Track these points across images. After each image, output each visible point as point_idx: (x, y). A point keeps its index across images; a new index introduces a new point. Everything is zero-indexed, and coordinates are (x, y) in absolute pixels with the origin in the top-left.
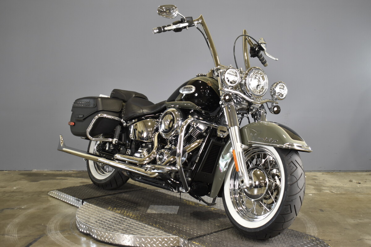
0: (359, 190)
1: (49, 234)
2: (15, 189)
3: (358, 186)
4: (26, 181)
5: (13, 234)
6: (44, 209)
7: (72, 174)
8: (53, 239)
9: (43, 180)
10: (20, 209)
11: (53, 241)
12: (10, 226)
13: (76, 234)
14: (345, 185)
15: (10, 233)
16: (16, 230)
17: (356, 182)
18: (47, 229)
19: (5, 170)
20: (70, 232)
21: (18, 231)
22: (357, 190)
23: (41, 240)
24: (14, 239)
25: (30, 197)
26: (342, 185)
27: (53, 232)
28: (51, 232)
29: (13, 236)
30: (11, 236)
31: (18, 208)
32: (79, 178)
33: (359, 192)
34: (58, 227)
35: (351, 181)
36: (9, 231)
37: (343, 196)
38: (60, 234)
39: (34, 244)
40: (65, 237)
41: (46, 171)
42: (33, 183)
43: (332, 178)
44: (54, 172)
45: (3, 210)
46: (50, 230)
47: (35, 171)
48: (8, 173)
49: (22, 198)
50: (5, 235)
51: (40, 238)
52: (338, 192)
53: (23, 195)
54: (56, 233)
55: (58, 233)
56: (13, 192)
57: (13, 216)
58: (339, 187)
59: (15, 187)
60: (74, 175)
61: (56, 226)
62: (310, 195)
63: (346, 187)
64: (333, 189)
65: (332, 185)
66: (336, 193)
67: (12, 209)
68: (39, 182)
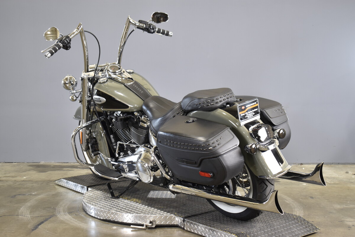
0: (353, 181)
1: (58, 215)
2: (25, 179)
3: (353, 177)
4: (35, 172)
5: (26, 215)
6: (53, 195)
7: (78, 166)
8: (62, 219)
9: (50, 171)
10: (31, 195)
11: (62, 220)
12: (23, 209)
13: (83, 214)
14: (341, 176)
15: (23, 214)
16: (29, 212)
17: (352, 173)
18: (56, 211)
19: (14, 162)
20: (77, 214)
21: (30, 213)
22: (351, 180)
23: (51, 219)
24: (27, 219)
25: (39, 185)
26: (337, 176)
27: (62, 213)
28: (60, 213)
29: (26, 217)
30: (25, 216)
31: (29, 195)
32: (85, 169)
33: (352, 182)
34: (66, 210)
35: (347, 173)
36: (23, 213)
37: (336, 186)
38: (68, 215)
39: (45, 223)
40: (72, 217)
41: (53, 163)
42: (42, 173)
43: (329, 170)
44: (61, 164)
45: (15, 196)
46: (59, 212)
47: (42, 163)
48: (17, 165)
49: (32, 186)
50: (19, 216)
51: (50, 218)
52: (332, 183)
53: (32, 184)
54: (65, 215)
55: (66, 214)
56: (23, 181)
57: (25, 201)
58: (334, 178)
59: (25, 177)
60: (80, 167)
61: (64, 209)
62: (304, 185)
63: (341, 178)
64: (328, 179)
65: (327, 176)
66: (329, 183)
67: (24, 195)
68: (47, 173)
